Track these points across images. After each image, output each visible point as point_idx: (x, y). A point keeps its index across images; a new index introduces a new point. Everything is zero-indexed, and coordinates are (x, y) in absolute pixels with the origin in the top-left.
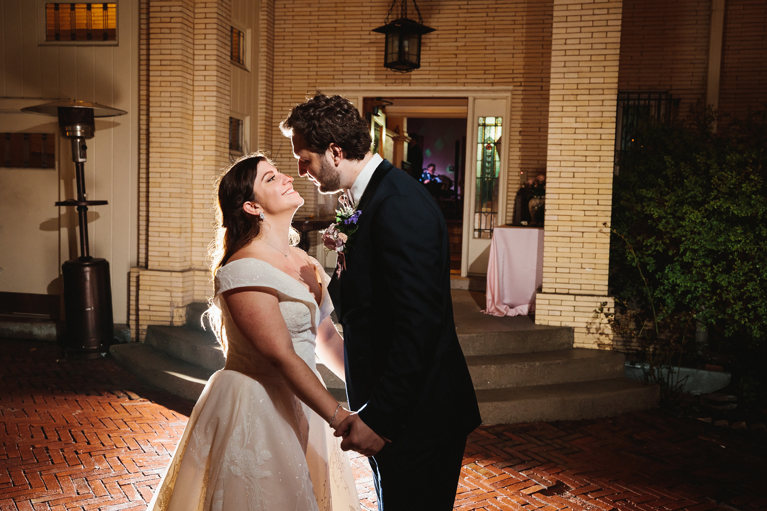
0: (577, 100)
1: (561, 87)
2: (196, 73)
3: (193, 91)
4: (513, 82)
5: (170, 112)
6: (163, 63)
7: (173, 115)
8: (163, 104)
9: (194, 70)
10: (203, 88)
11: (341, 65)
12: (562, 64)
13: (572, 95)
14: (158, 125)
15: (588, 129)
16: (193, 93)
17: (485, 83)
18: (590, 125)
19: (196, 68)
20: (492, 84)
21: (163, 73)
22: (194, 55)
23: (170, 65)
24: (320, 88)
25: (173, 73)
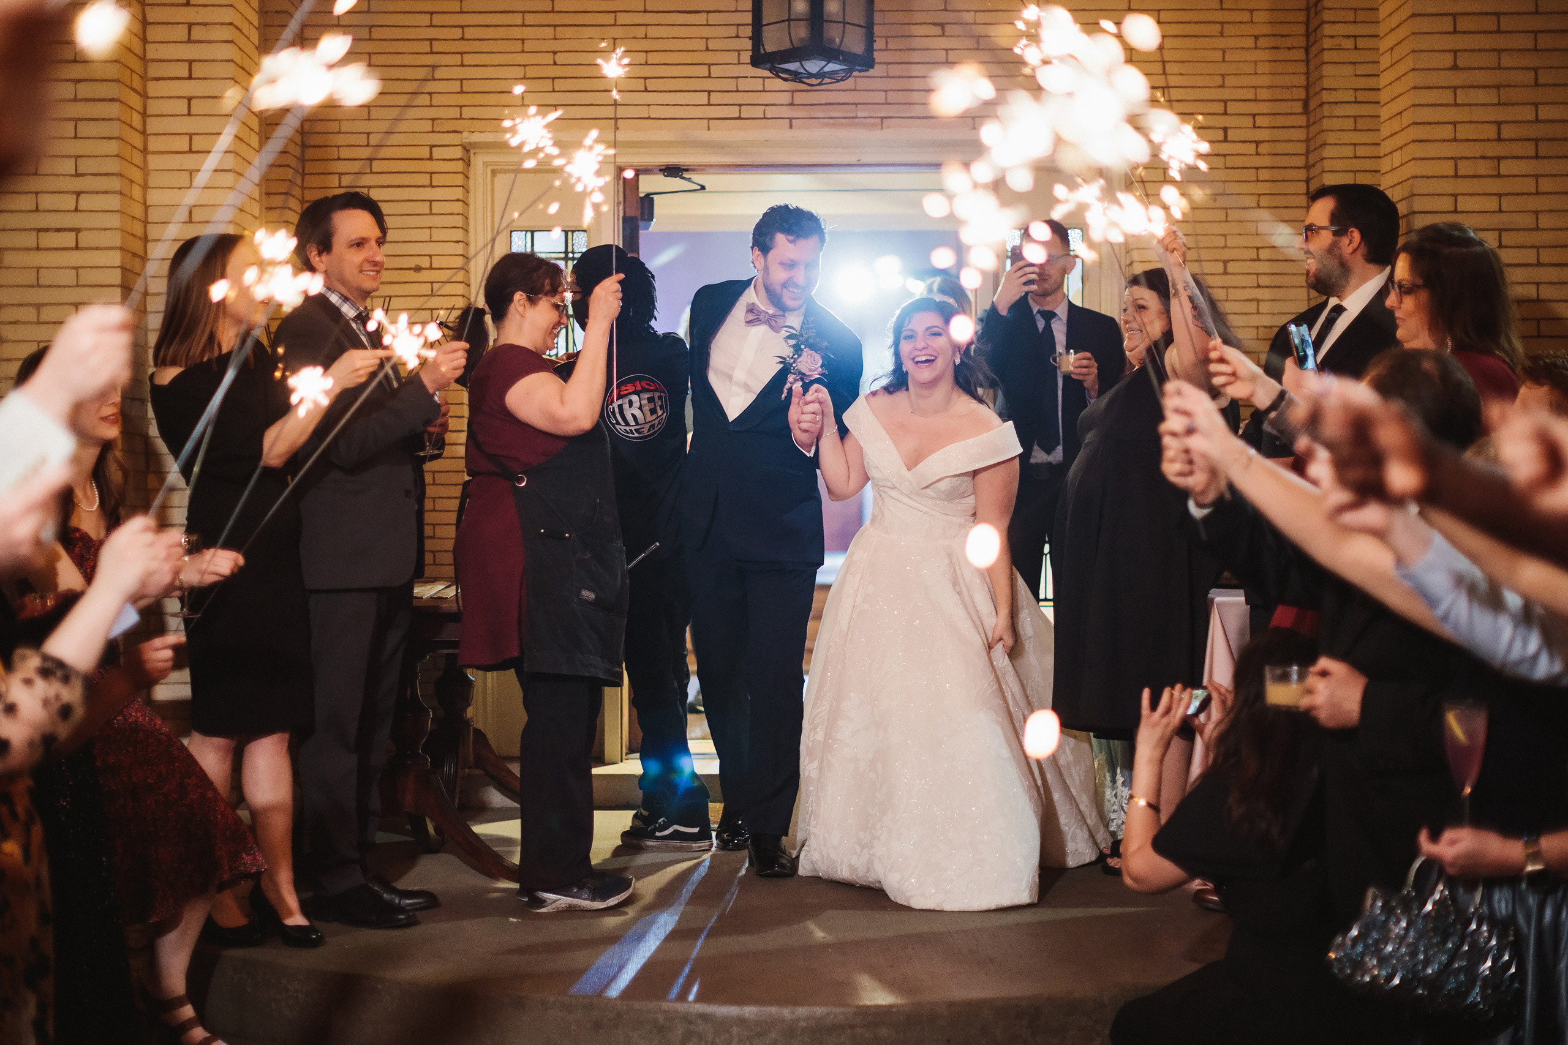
0: (1499, 176)
1: (1447, 132)
2: (153, 88)
3: (145, 151)
5: (78, 231)
7: (85, 239)
10: (179, 144)
11: (548, 59)
12: (1447, 60)
13: (1483, 157)
15: (1541, 270)
16: (145, 161)
18: (1546, 256)
19: (154, 70)
24: (476, 138)
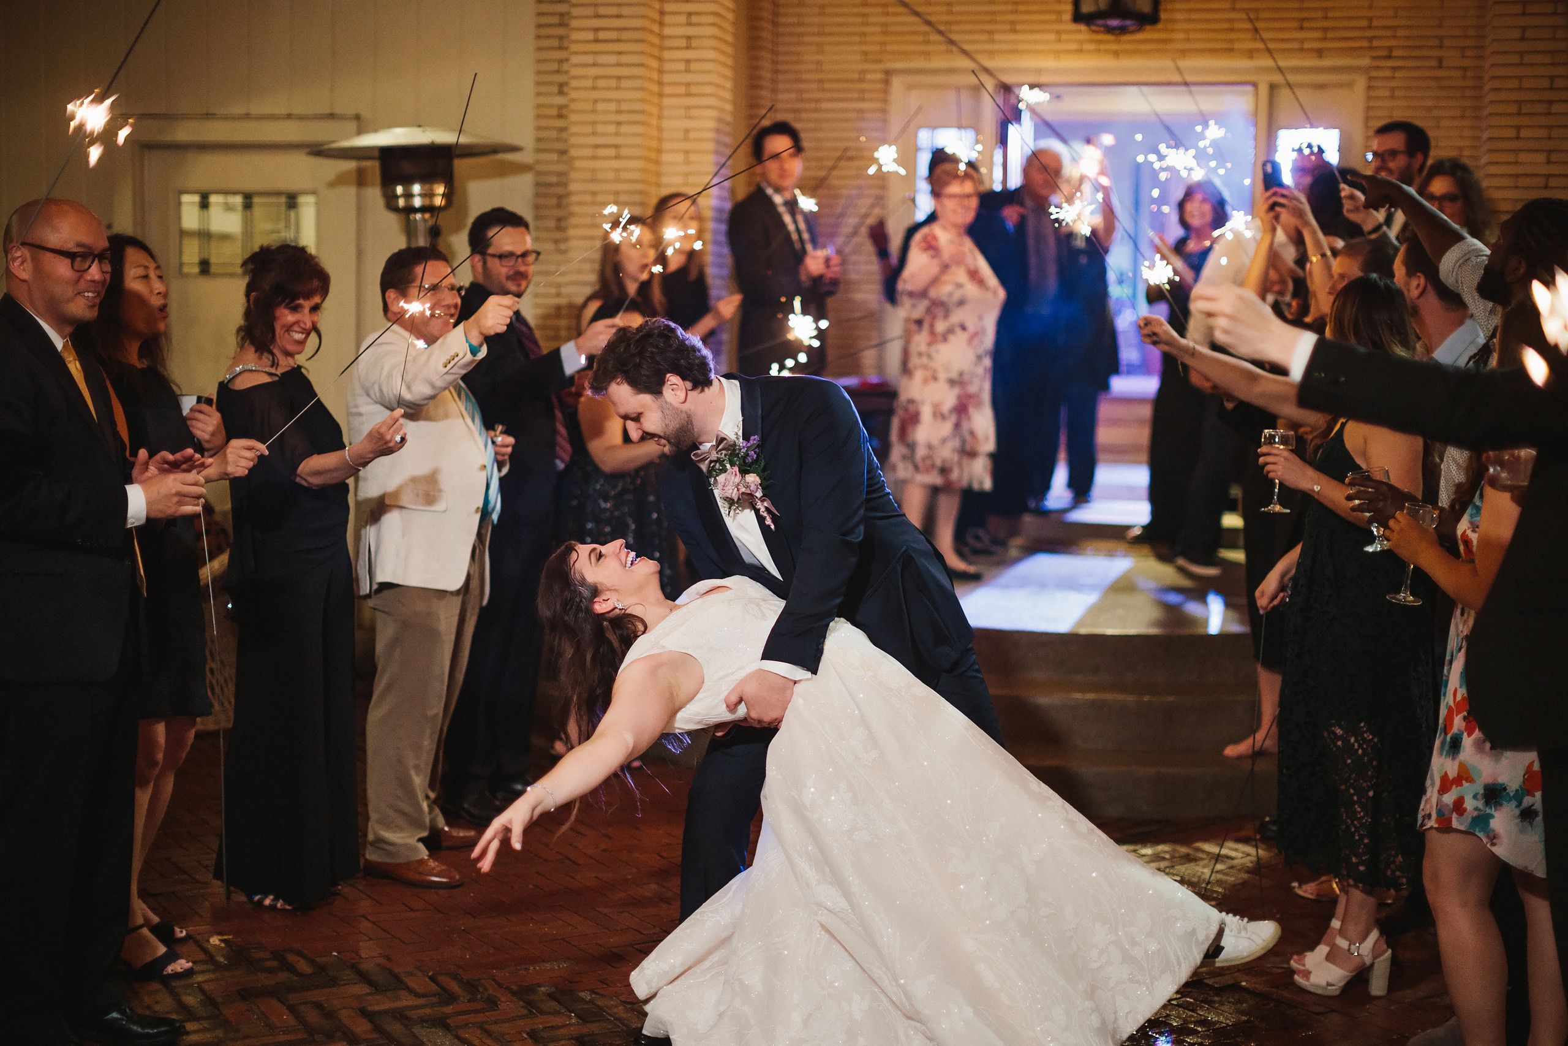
0: (1550, 114)
2: (667, 55)
3: (661, 94)
4: (1371, 48)
5: (618, 147)
6: (602, 35)
7: (624, 152)
8: (601, 128)
9: (662, 48)
10: (682, 90)
14: (588, 176)
16: (661, 102)
17: (1302, 50)
19: (668, 43)
20: (1320, 53)
21: (602, 59)
22: (662, 13)
23: (618, 41)
25: (625, 59)
